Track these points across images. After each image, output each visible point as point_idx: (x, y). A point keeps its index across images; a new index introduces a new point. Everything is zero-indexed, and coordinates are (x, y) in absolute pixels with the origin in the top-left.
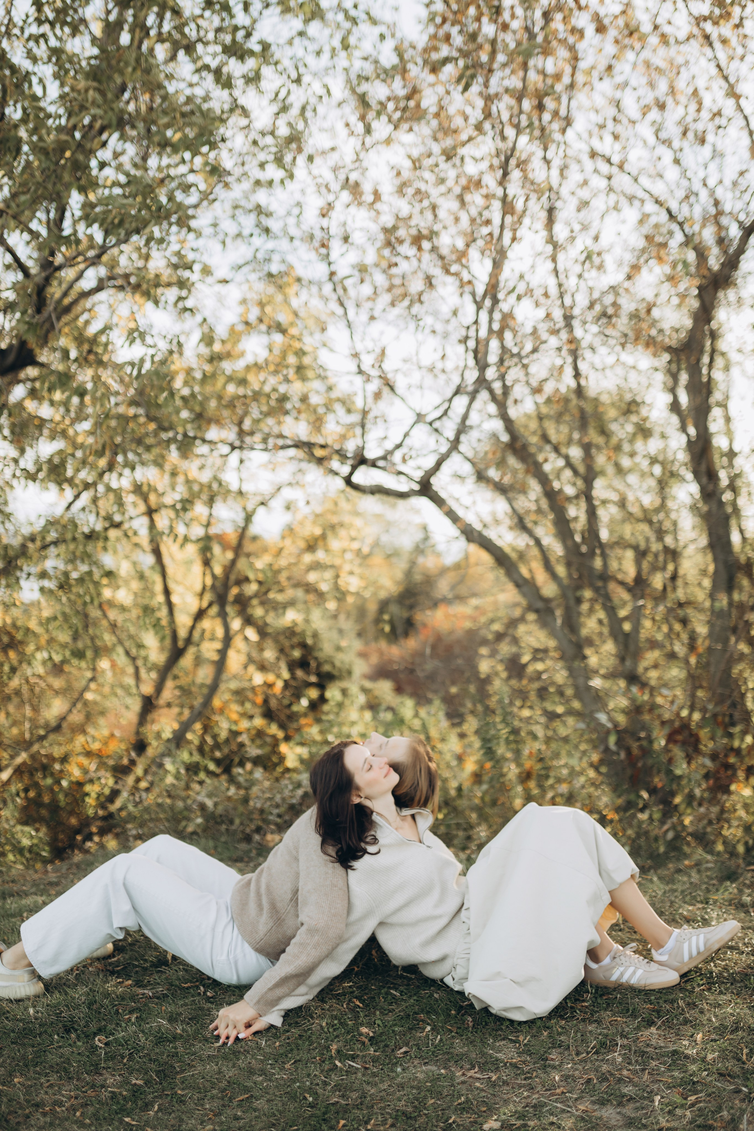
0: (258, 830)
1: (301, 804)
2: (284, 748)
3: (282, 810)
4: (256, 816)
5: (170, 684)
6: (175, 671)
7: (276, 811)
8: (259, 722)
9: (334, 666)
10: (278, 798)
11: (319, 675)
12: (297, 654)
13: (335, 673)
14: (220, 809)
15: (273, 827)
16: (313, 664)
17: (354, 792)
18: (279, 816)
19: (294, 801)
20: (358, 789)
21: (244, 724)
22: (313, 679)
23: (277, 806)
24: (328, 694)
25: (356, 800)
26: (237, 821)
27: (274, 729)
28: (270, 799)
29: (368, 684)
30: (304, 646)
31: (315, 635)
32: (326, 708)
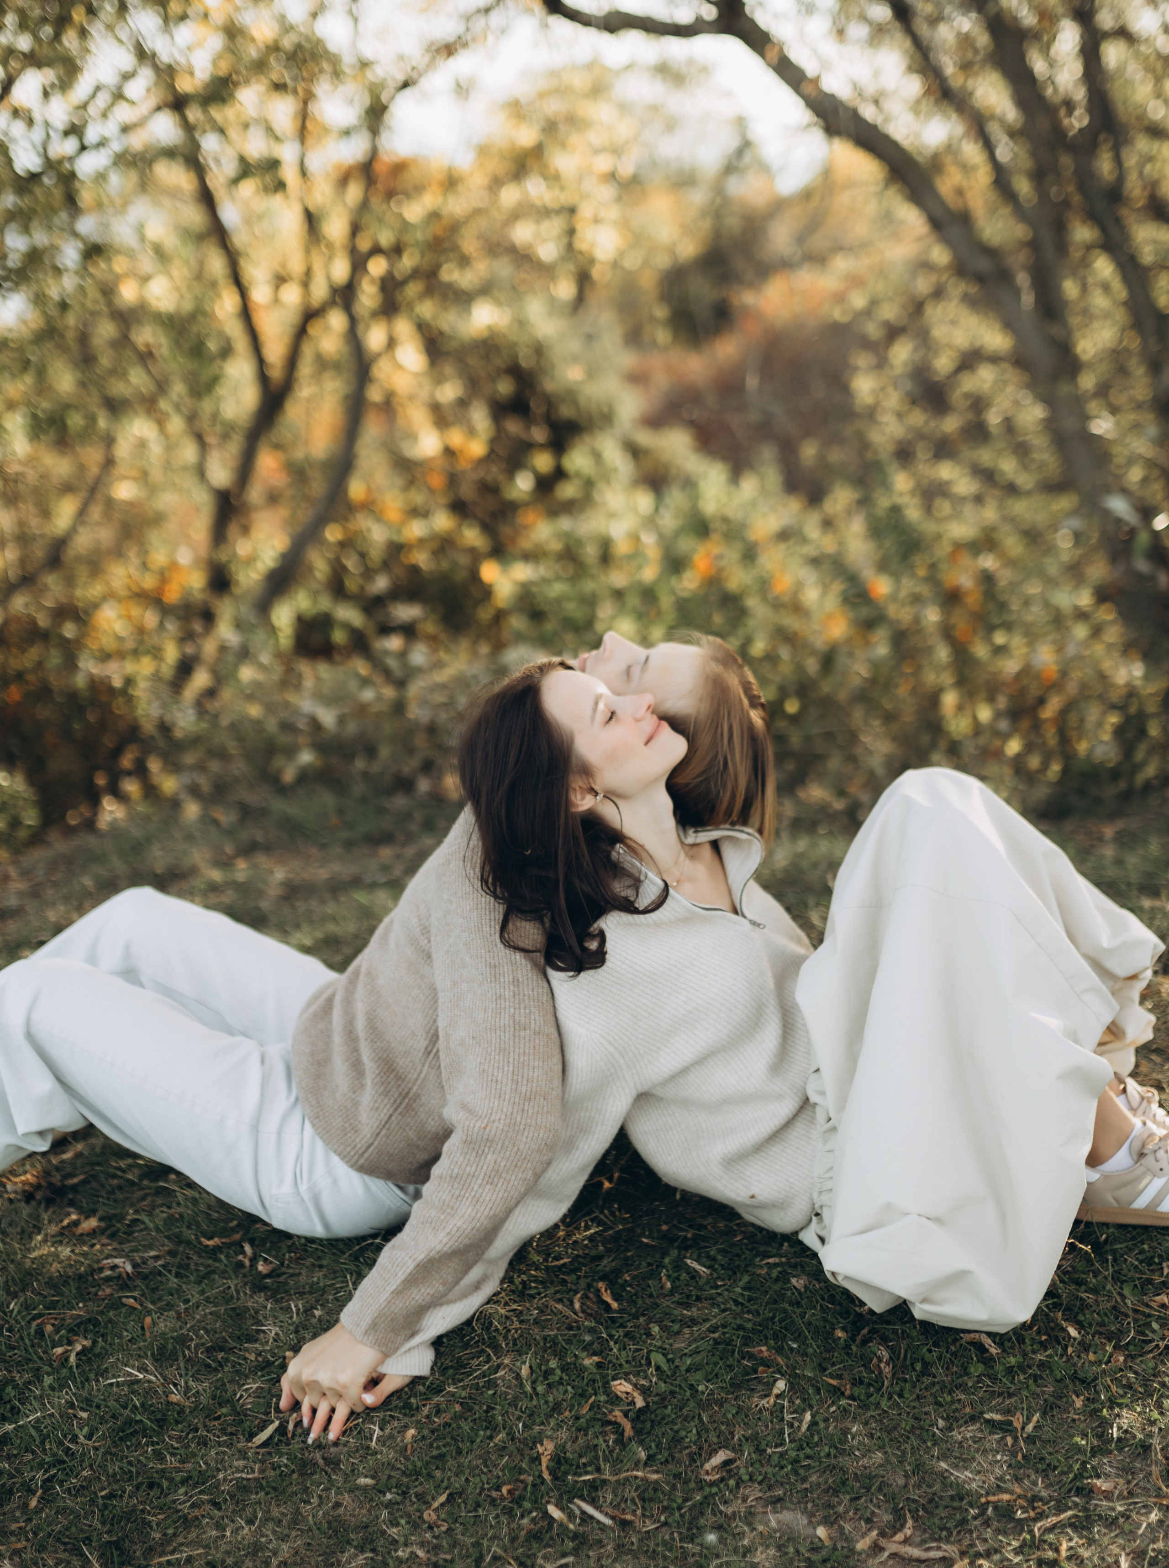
2: (490, 572)
4: (420, 741)
5: (265, 459)
6: (274, 436)
8: (442, 521)
9: (578, 407)
10: (460, 702)
11: (551, 425)
12: (505, 387)
14: (352, 728)
16: (537, 407)
17: (577, 782)
20: (586, 771)
21: (416, 530)
22: (540, 434)
24: (570, 462)
25: (584, 803)
26: (384, 752)
27: (472, 536)
29: (645, 438)
30: (515, 371)
31: (539, 350)
32: (567, 491)
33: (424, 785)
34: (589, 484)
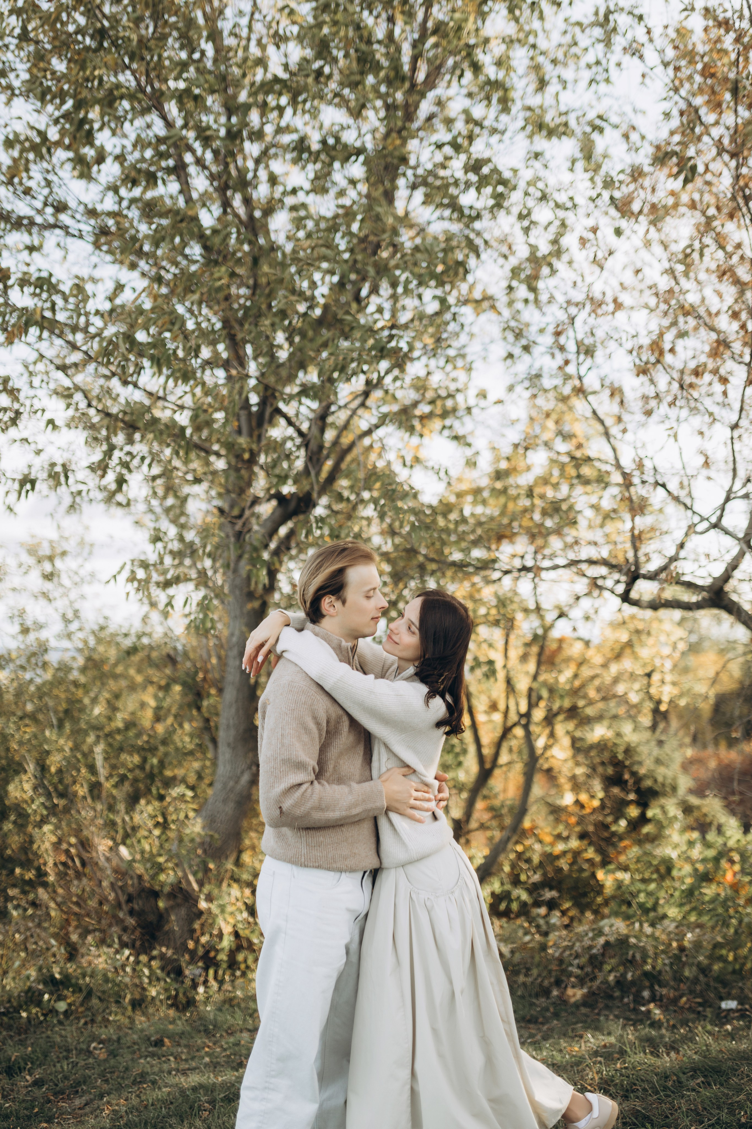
0: (558, 983)
1: (603, 955)
2: (600, 875)
3: (583, 960)
4: (554, 967)
5: (480, 805)
6: (485, 792)
7: (576, 962)
8: (574, 844)
9: (656, 781)
10: (578, 946)
11: (638, 791)
12: (610, 770)
13: (657, 788)
14: (517, 957)
15: (573, 979)
16: (631, 780)
18: (581, 967)
19: (594, 951)
21: (560, 847)
22: (632, 796)
23: (577, 956)
24: (649, 814)
26: (535, 972)
27: (591, 852)
28: (571, 948)
29: (694, 801)
31: (629, 749)
32: (647, 829)
33: (555, 993)
34: (660, 826)
